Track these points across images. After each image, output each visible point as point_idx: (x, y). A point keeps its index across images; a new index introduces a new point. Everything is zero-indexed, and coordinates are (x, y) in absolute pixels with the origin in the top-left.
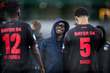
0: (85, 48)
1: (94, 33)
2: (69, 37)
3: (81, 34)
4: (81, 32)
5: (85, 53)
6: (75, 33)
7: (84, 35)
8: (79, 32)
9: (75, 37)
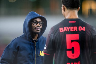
0: (73, 48)
1: (84, 29)
2: (52, 35)
3: (67, 30)
4: (67, 27)
5: (73, 54)
6: (60, 29)
7: (71, 30)
8: (65, 28)
9: (60, 34)
